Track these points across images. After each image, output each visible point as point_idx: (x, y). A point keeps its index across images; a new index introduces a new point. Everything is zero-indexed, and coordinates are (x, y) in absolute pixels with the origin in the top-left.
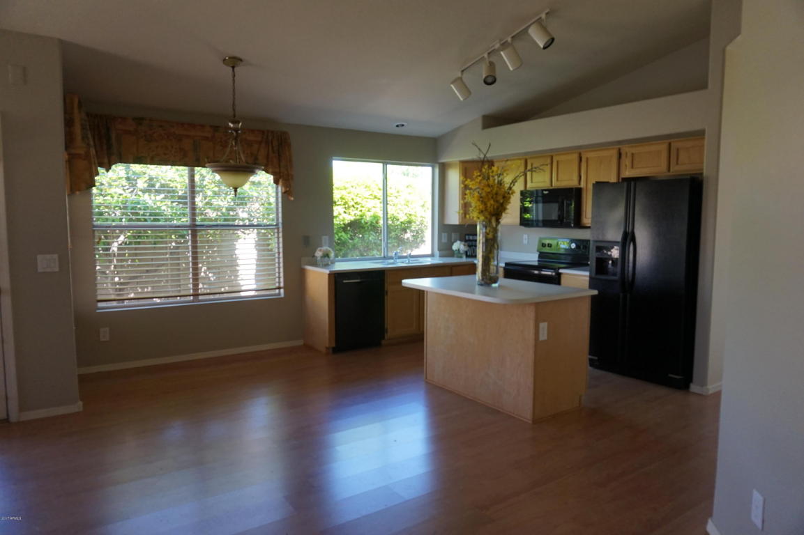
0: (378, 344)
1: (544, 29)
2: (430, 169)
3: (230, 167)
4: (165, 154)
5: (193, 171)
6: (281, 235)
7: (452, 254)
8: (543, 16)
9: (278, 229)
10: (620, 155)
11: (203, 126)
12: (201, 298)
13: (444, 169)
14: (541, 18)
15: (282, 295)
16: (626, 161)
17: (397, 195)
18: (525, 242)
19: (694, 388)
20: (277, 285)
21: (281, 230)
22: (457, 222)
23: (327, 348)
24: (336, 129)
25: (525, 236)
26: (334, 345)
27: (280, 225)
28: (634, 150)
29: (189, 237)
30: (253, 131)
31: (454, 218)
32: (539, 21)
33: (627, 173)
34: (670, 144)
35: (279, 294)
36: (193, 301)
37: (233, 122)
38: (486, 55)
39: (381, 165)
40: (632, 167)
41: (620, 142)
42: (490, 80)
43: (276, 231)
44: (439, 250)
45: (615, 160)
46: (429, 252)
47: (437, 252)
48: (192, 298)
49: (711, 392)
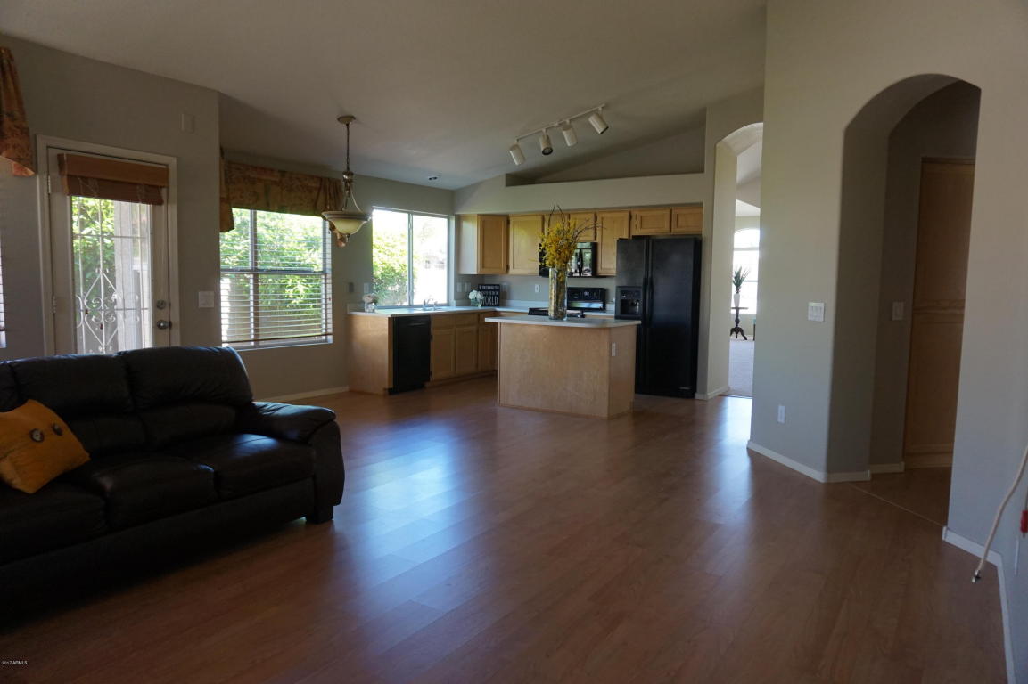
0: (422, 387)
1: (600, 118)
2: (445, 220)
3: (344, 214)
4: (241, 197)
5: (255, 213)
6: (329, 281)
7: (468, 302)
8: (600, 109)
9: (326, 275)
10: (631, 217)
11: (272, 170)
12: (261, 343)
13: (459, 220)
14: (597, 110)
15: (331, 342)
16: (636, 222)
17: (393, 244)
18: (537, 291)
19: (698, 396)
20: (324, 331)
21: (329, 276)
22: (474, 272)
23: (385, 389)
24: (386, 180)
25: (537, 286)
26: (391, 386)
27: (329, 272)
28: (643, 214)
29: (252, 281)
30: (312, 177)
31: (472, 267)
32: (596, 112)
33: (637, 232)
34: (671, 211)
35: (326, 340)
36: (254, 347)
37: (348, 175)
38: (544, 130)
39: (407, 215)
40: (641, 227)
41: (631, 207)
42: (547, 151)
43: (323, 277)
44: (455, 299)
45: (626, 222)
46: (445, 301)
47: (453, 302)
48: (252, 343)
49: (710, 397)
